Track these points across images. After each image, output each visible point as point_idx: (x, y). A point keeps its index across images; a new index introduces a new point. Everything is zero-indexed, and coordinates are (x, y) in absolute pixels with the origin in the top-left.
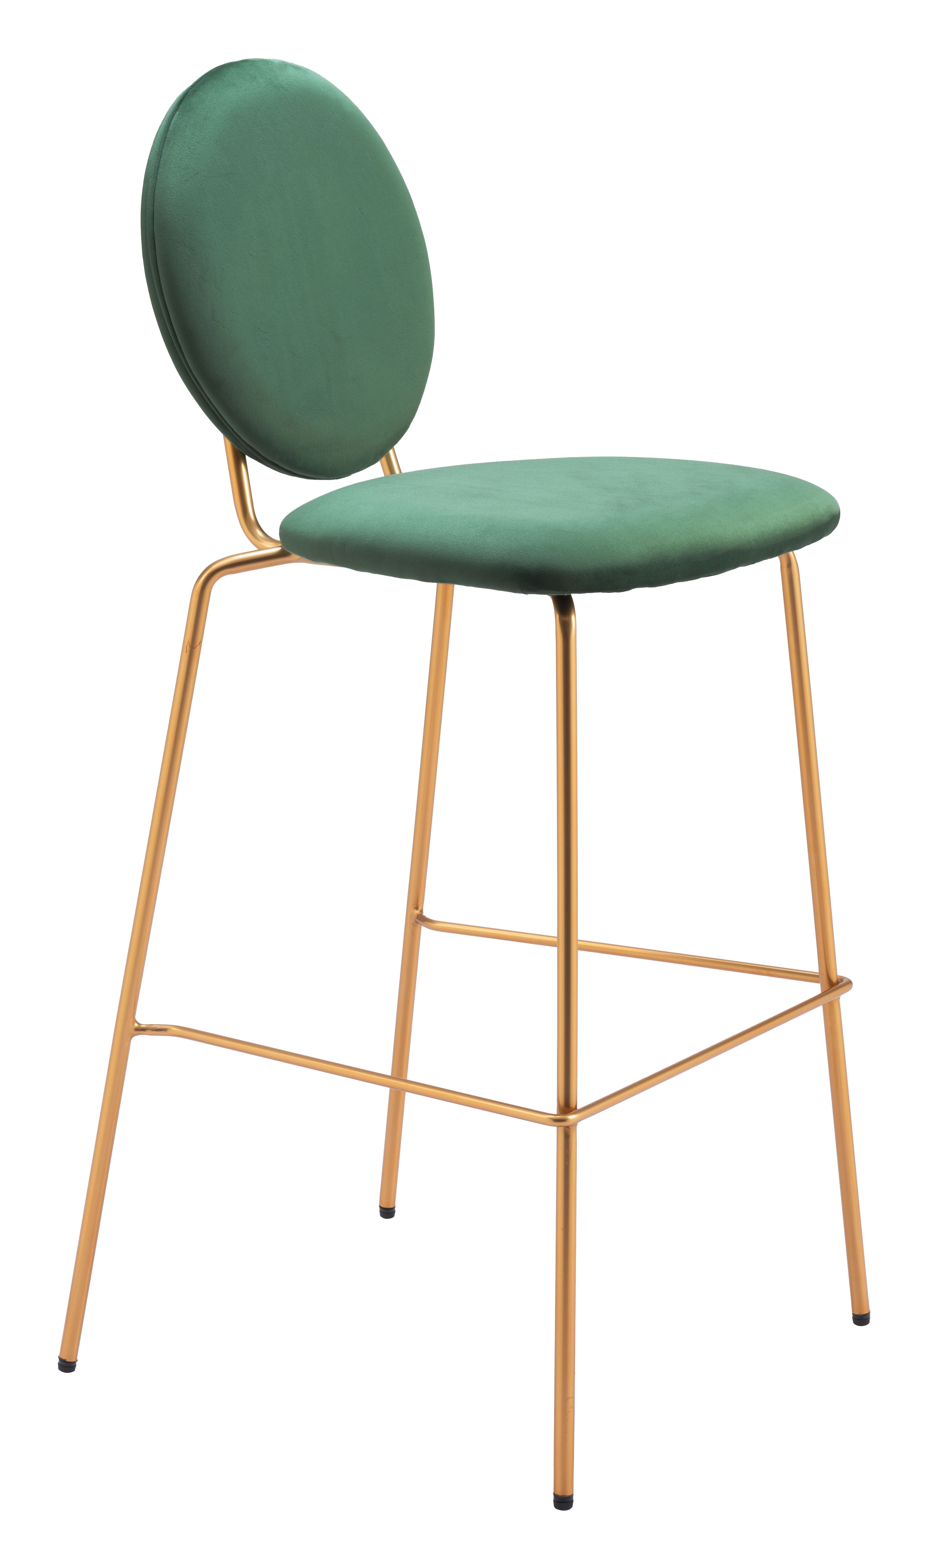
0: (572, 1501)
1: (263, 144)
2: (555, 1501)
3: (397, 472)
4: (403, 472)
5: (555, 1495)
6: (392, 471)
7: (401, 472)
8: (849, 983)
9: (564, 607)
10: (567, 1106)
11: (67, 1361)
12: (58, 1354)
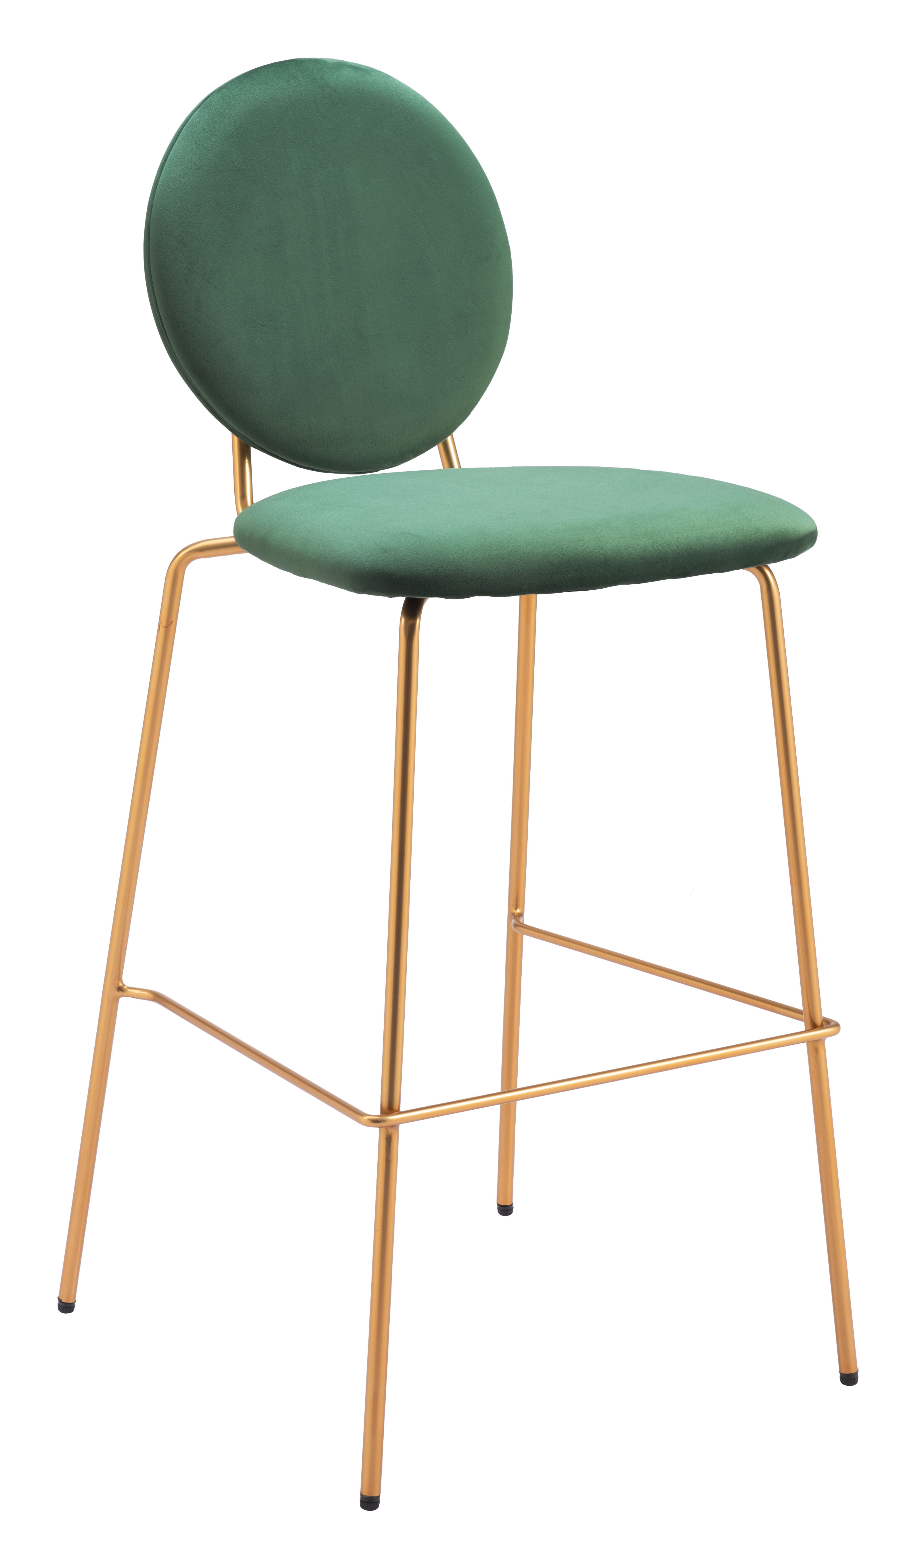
0: (378, 1502)
1: (291, 142)
2: (361, 1501)
3: (456, 466)
4: (463, 467)
5: (361, 1495)
6: (451, 465)
7: (461, 467)
8: (837, 1025)
9: (412, 610)
10: (390, 1106)
11: (63, 1301)
12: (58, 1295)
